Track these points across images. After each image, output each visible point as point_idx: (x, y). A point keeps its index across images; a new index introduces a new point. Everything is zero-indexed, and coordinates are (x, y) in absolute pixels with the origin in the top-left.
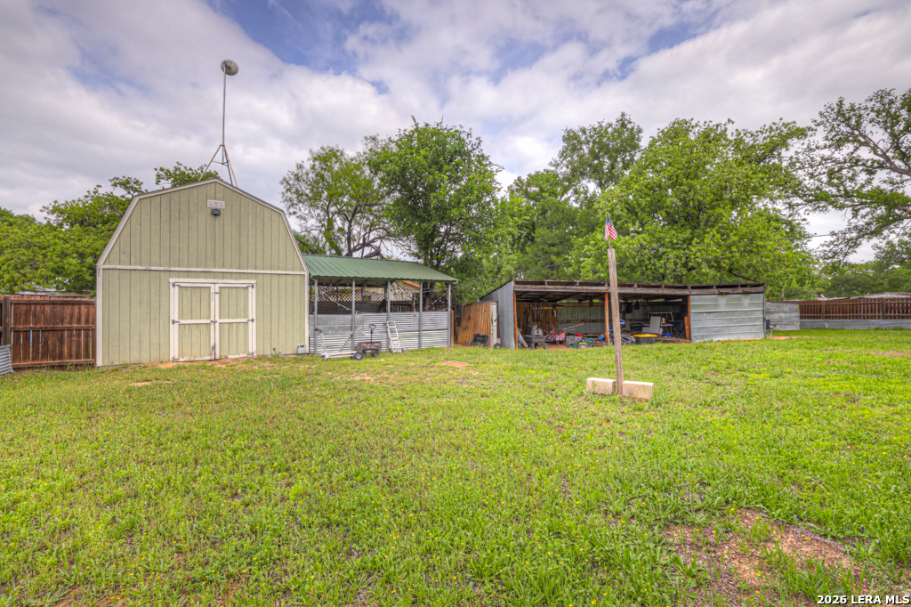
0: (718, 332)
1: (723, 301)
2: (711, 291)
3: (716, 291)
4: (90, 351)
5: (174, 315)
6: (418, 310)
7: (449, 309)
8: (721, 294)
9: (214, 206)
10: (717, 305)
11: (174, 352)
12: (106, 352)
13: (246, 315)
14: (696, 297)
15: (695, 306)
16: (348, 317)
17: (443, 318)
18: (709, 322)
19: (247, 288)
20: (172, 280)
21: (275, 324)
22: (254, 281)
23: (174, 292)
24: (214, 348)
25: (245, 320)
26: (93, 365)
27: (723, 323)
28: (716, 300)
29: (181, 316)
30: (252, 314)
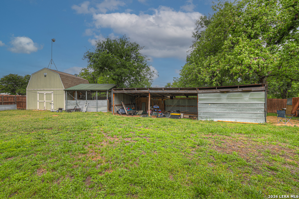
1: (224, 96)
2: (214, 90)
3: (218, 90)
4: (25, 107)
5: (38, 100)
6: (96, 100)
7: (107, 99)
8: (223, 92)
9: (45, 75)
10: (219, 99)
11: (38, 108)
12: (28, 107)
13: (51, 100)
14: (203, 94)
15: (202, 100)
16: (75, 101)
17: (105, 102)
18: (213, 109)
19: (51, 93)
20: (38, 92)
21: (57, 102)
22: (53, 92)
23: (38, 94)
24: (44, 107)
25: (51, 101)
26: (26, 109)
28: (219, 96)
29: (39, 100)
30: (52, 100)
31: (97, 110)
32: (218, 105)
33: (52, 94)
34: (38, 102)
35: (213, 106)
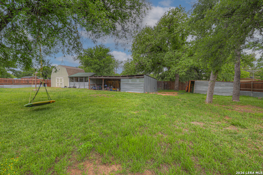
0: (128, 90)
1: (130, 80)
2: (126, 77)
3: (128, 77)
6: (84, 82)
8: (130, 78)
9: (59, 68)
10: (128, 82)
11: (56, 86)
14: (122, 79)
15: (122, 82)
16: (74, 82)
17: (88, 83)
18: (126, 87)
21: (65, 83)
23: (56, 79)
24: (59, 86)
25: (62, 83)
26: (51, 87)
27: (131, 87)
28: (128, 80)
31: (84, 88)
32: (128, 84)
33: (63, 79)
34: (56, 83)
35: (126, 85)
